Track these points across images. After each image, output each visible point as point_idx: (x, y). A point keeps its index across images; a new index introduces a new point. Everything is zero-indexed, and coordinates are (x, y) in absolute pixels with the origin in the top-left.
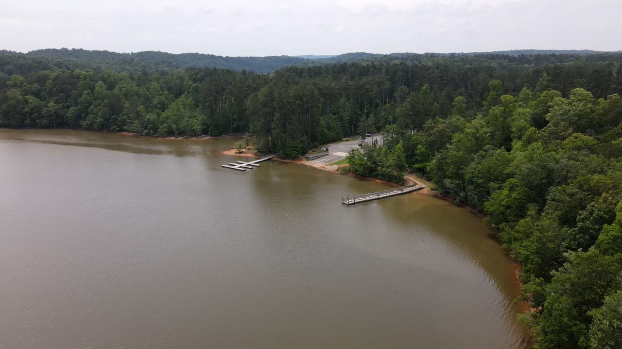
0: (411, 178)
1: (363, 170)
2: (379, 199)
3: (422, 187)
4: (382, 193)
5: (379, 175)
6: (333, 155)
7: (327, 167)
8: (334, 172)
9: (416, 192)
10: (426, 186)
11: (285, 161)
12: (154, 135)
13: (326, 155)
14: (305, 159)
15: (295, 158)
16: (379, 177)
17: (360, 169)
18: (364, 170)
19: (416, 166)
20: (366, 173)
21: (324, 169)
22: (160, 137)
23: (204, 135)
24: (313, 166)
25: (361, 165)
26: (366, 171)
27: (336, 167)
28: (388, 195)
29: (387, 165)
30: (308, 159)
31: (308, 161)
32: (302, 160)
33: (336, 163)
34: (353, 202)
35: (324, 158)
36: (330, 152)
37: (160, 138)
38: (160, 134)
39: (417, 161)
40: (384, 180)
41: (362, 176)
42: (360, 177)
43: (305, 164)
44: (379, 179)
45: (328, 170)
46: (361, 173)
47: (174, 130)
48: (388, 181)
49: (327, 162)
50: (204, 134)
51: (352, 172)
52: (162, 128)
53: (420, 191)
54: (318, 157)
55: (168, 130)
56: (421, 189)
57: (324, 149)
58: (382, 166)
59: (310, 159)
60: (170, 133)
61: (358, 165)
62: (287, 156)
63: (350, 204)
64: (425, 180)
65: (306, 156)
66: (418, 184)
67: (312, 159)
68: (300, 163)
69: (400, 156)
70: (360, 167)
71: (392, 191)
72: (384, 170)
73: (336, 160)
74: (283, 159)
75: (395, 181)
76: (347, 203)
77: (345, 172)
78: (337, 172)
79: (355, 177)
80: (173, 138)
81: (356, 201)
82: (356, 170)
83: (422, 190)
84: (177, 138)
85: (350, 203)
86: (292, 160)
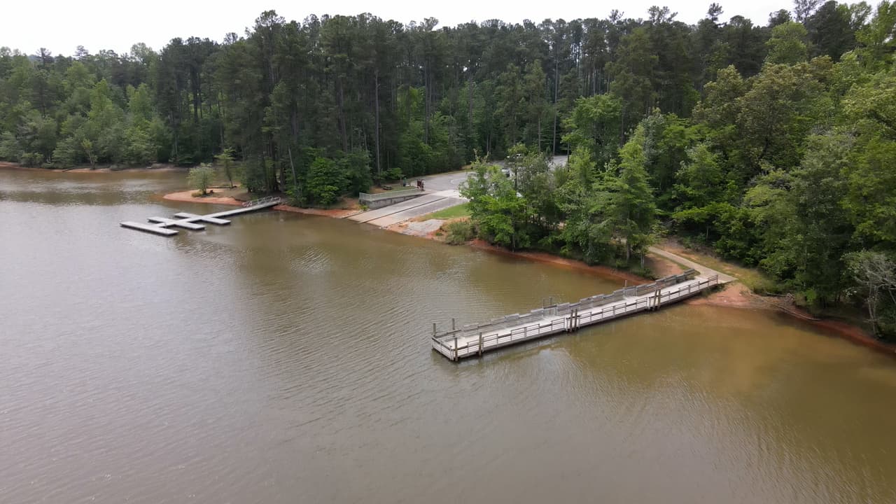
0: (668, 254)
1: (512, 230)
2: (574, 331)
3: (720, 281)
4: (585, 306)
5: (562, 243)
6: (432, 197)
7: (410, 224)
8: (430, 237)
9: (701, 301)
10: (730, 279)
11: (306, 212)
12: (45, 164)
13: (417, 196)
14: (358, 206)
15: (333, 203)
16: (565, 251)
17: (504, 226)
18: (517, 229)
19: (680, 214)
20: (522, 239)
21: (400, 231)
22: (57, 168)
23: (158, 165)
24: (375, 222)
25: (507, 212)
26: (522, 233)
27: (435, 224)
28: (606, 315)
29: (592, 211)
30: (365, 206)
31: (365, 210)
32: (350, 209)
33: (436, 216)
34: (475, 349)
35: (408, 204)
36: (427, 191)
37: (56, 171)
38: (58, 161)
39: (683, 199)
40: (581, 260)
41: (509, 247)
42: (504, 250)
43: (354, 218)
44: (564, 256)
45: (412, 233)
46: (507, 239)
47: (88, 152)
48: (593, 264)
49: (415, 213)
50: (160, 161)
51: (481, 238)
52: (63, 149)
53: (716, 298)
54: (393, 202)
55: (76, 153)
56: (716, 288)
57: (414, 184)
58: (574, 216)
59: (373, 205)
60: (81, 160)
61: (500, 215)
62: (311, 200)
63: (459, 360)
64: (717, 260)
65: (360, 198)
66: (698, 274)
67: (377, 205)
68: (342, 215)
69: (637, 180)
70: (505, 221)
71: (619, 297)
72: (582, 226)
73: (439, 207)
74: (301, 207)
75: (619, 262)
76: (451, 355)
77: (460, 237)
78: (436, 238)
79: (491, 253)
80: (86, 170)
81: (487, 345)
82: (492, 232)
83: (722, 293)
84: (94, 169)
85: (461, 353)
86: (325, 209)
